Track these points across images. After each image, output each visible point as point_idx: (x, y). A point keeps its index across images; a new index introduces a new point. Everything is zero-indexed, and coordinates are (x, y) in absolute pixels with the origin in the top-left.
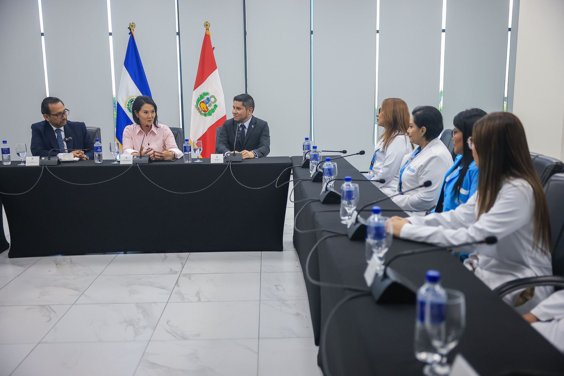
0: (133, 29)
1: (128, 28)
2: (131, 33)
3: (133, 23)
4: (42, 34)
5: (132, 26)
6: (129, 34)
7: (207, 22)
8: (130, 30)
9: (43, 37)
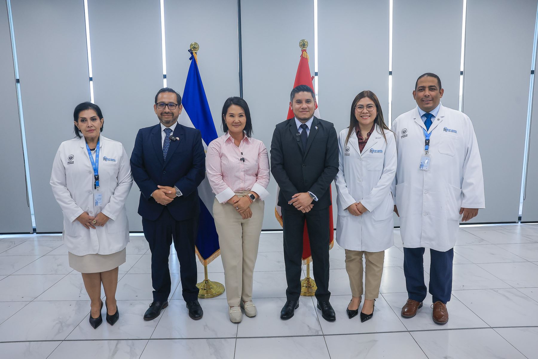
0: (196, 52)
1: (189, 51)
2: (192, 58)
3: (196, 44)
4: (91, 79)
5: (194, 48)
6: (190, 59)
7: (303, 40)
8: (192, 53)
9: (91, 82)
